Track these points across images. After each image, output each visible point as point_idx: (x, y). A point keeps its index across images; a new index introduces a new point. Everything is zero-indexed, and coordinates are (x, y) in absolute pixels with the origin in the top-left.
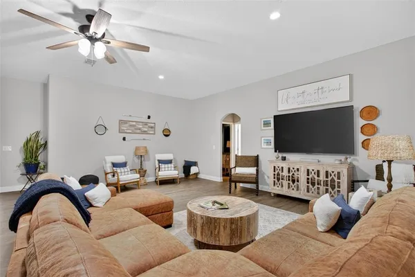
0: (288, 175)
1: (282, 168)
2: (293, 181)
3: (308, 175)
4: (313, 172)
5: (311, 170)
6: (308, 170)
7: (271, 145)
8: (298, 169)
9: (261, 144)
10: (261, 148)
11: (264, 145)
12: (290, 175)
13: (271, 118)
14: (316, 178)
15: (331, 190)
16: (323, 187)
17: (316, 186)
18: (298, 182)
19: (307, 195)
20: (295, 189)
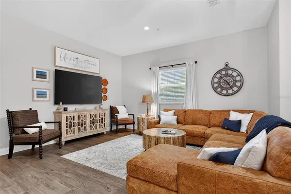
0: (78, 121)
1: (74, 117)
2: (82, 125)
3: (91, 118)
5: (92, 115)
7: (46, 97)
8: (85, 115)
9: (33, 96)
10: (33, 100)
11: (37, 97)
12: (80, 121)
13: (47, 70)
14: (95, 119)
15: (101, 124)
16: (99, 124)
17: (95, 124)
18: (85, 124)
19: (91, 132)
20: (83, 131)
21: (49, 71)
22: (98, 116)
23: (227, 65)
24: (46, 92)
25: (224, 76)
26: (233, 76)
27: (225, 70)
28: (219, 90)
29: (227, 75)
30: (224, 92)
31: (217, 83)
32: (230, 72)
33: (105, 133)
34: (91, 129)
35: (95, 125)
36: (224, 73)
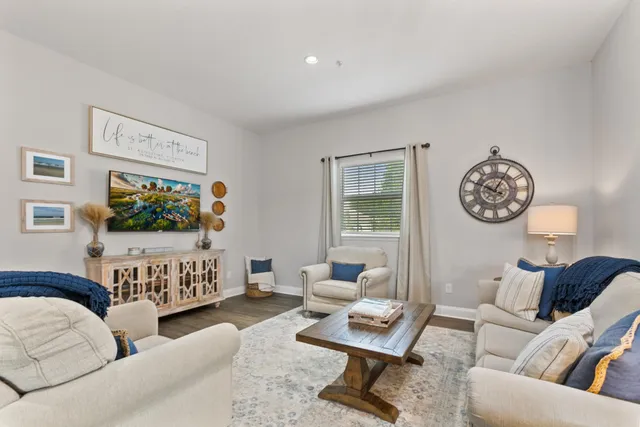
0: (147, 280)
1: (136, 270)
2: (158, 290)
3: (181, 272)
4: (188, 266)
5: (185, 264)
6: (181, 264)
7: (62, 222)
8: (166, 266)
9: (23, 221)
10: (23, 230)
11: (35, 223)
12: (153, 279)
13: (64, 156)
14: (192, 273)
15: (208, 285)
16: (201, 285)
17: (192, 285)
18: (166, 287)
19: (181, 305)
20: (161, 303)
21: (72, 157)
22: (199, 266)
23: (495, 152)
24: (62, 210)
25: (489, 178)
26: (509, 178)
27: (491, 165)
28: (477, 208)
29: (495, 175)
30: (489, 214)
31: (471, 193)
32: (502, 168)
33: (217, 306)
34: (182, 298)
35: (191, 288)
36: (487, 169)
